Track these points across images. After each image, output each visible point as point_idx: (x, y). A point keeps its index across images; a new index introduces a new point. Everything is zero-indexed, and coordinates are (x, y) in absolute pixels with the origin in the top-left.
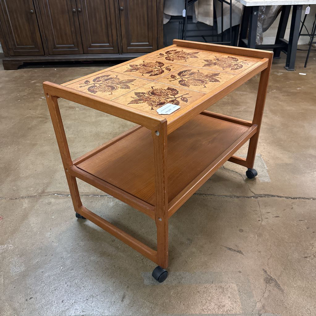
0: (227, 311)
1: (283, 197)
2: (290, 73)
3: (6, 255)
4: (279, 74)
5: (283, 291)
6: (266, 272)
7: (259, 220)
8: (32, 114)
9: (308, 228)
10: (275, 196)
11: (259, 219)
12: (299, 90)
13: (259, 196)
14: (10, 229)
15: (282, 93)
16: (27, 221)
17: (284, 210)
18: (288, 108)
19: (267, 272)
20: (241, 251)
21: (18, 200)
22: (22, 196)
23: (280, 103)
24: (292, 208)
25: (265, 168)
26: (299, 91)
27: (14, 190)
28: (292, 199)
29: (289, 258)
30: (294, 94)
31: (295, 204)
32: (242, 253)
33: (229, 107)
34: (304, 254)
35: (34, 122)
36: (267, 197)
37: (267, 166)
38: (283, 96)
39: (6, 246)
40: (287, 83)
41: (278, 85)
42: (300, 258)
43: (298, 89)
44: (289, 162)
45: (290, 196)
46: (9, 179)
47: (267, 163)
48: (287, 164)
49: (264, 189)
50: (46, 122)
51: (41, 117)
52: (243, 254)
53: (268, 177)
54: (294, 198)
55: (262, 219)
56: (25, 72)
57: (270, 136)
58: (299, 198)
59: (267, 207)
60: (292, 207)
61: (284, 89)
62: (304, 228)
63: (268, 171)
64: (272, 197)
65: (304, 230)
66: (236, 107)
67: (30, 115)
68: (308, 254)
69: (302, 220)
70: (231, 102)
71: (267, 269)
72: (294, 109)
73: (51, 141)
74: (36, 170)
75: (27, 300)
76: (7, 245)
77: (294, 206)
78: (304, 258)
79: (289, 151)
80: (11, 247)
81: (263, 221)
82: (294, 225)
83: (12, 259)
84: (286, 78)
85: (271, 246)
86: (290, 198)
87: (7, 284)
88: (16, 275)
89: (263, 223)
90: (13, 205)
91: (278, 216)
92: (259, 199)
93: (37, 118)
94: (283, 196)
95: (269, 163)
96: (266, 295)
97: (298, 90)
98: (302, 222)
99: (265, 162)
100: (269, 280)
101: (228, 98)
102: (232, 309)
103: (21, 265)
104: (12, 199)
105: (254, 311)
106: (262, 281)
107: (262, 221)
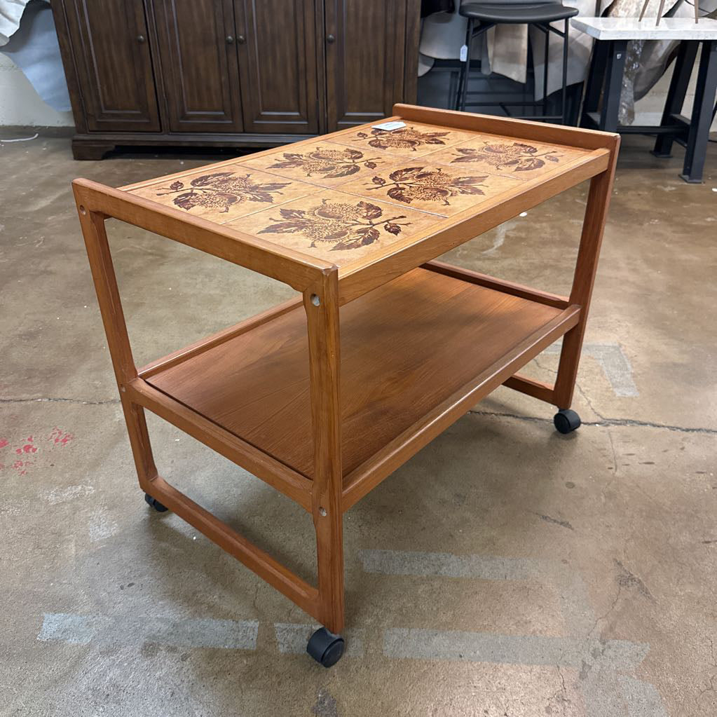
0: (534, 632)
1: (663, 426)
2: (692, 188)
3: (80, 504)
4: (668, 189)
5: (654, 602)
6: (619, 564)
7: (611, 468)
8: (132, 247)
9: (714, 488)
10: (646, 424)
11: (610, 466)
12: (711, 221)
13: (613, 423)
14: (88, 457)
15: (671, 226)
16: (124, 445)
17: (665, 451)
18: (684, 257)
19: (623, 564)
20: (568, 523)
21: (104, 406)
22: (112, 398)
23: (667, 246)
24: (683, 449)
25: (627, 370)
26: (709, 224)
27: (97, 388)
28: (684, 432)
29: (671, 541)
30: (699, 229)
31: (689, 441)
32: (570, 527)
33: (555, 250)
34: (703, 536)
35: (138, 263)
36: (628, 425)
37: (633, 367)
38: (674, 232)
39: (80, 487)
40: (685, 207)
41: (664, 211)
42: (693, 542)
43: (709, 219)
44: (680, 361)
45: (679, 426)
46: (86, 367)
47: (632, 361)
48: (675, 365)
49: (624, 410)
50: (162, 264)
51: (151, 254)
52: (572, 529)
53: (633, 386)
54: (687, 430)
55: (616, 466)
56: (117, 166)
57: (642, 310)
58: (699, 430)
59: (627, 444)
60: (681, 447)
61: (677, 219)
62: (707, 489)
63: (634, 376)
64: (640, 426)
65: (706, 490)
66: (570, 249)
67: (127, 248)
68: (712, 536)
69: (702, 473)
70: (558, 239)
71: (622, 558)
72: (696, 258)
73: (174, 299)
74: (142, 353)
75: (122, 588)
76: (82, 487)
77: (686, 444)
78: (703, 543)
79: (682, 340)
80: (90, 490)
81: (618, 470)
82: (684, 480)
83: (93, 513)
84: (683, 197)
85: (633, 517)
86: (678, 428)
87: (83, 557)
88: (101, 541)
89: (618, 474)
90: (94, 413)
91: (651, 461)
92: (612, 427)
93: (144, 254)
94: (664, 424)
95: (636, 362)
96: (618, 608)
97: (708, 222)
98: (703, 475)
99: (628, 360)
100: (625, 580)
101: (553, 231)
102: (545, 629)
103: (111, 525)
104: (91, 403)
105: (592, 634)
106: (610, 580)
107: (616, 469)
